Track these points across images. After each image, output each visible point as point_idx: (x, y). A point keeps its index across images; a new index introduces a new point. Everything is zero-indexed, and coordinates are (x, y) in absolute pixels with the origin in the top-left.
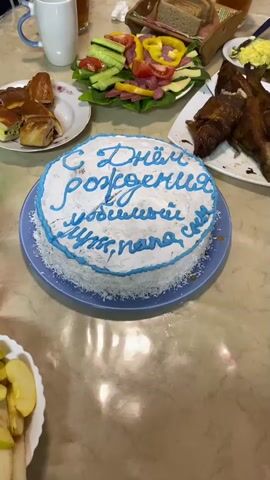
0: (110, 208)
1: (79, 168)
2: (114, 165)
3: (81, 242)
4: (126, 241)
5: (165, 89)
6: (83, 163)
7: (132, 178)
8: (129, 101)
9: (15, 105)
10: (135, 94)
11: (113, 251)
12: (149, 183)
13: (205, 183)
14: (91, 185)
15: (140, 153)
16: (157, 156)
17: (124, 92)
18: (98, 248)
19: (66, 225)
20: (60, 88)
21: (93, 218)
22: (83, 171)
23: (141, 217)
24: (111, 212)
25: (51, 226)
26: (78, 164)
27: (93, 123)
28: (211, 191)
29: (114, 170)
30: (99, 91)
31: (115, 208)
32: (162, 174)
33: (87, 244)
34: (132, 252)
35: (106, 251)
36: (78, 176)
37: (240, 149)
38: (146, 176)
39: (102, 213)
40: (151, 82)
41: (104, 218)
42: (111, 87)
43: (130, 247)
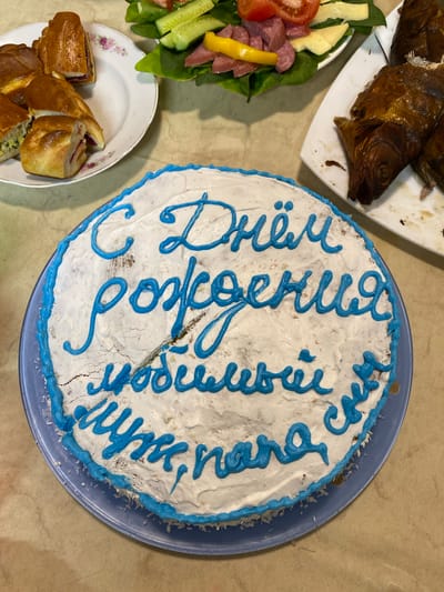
0: (180, 360)
1: (123, 252)
2: (192, 248)
3: (119, 444)
4: (211, 448)
5: (299, 45)
6: (130, 242)
7: (228, 284)
8: (230, 75)
9: (17, 84)
10: (240, 62)
11: (182, 470)
12: (261, 298)
13: (375, 295)
14: (145, 299)
15: (245, 219)
16: (280, 225)
17: (220, 54)
18: (152, 459)
19: (91, 390)
20: (103, 41)
21: (145, 385)
22: (131, 262)
23: (242, 388)
24: (182, 371)
25: (64, 389)
26: (121, 245)
27: (166, 114)
28: (386, 316)
29: (193, 261)
30: (173, 51)
31: (191, 361)
32: (287, 275)
33: (132, 447)
34: (221, 475)
35: (168, 468)
36: (120, 274)
37: (433, 183)
38: (256, 279)
39: (164, 372)
40: (273, 31)
41: (167, 387)
42: (198, 42)
43: (218, 464)
